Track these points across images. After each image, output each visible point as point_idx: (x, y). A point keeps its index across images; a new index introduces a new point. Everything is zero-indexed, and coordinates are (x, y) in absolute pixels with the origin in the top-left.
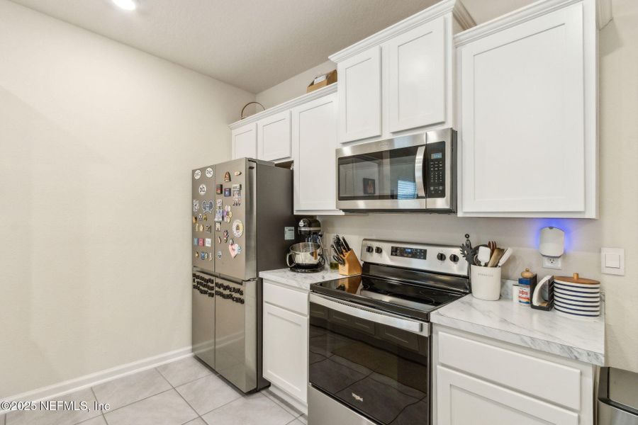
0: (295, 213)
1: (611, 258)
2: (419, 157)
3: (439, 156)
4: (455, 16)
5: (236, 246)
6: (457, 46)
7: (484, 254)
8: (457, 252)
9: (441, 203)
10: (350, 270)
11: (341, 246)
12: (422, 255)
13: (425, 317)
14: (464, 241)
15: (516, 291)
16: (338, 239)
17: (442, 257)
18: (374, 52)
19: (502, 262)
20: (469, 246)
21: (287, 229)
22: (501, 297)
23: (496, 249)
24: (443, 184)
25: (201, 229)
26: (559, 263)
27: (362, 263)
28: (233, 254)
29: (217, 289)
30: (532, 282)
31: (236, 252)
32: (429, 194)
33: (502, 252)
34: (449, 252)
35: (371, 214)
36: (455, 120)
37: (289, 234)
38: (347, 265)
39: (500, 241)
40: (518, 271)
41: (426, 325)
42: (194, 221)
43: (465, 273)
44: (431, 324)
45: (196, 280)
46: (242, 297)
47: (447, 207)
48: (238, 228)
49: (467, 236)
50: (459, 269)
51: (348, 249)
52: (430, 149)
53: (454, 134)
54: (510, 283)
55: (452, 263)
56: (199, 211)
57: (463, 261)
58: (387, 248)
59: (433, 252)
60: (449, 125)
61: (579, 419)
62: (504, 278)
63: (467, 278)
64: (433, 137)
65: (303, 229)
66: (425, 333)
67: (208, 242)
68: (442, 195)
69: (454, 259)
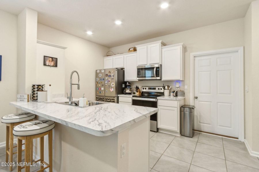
0: (125, 81)
1: (186, 87)
2: (155, 69)
3: (158, 69)
4: (161, 43)
5: (112, 89)
6: (162, 49)
7: (166, 87)
8: (162, 88)
9: (158, 78)
10: (139, 93)
11: (137, 88)
12: (155, 89)
13: (156, 98)
14: (163, 85)
15: (172, 94)
16: (136, 86)
17: (159, 89)
18: (146, 46)
19: (169, 89)
20: (164, 86)
21: (123, 85)
22: (169, 96)
23: (168, 87)
24: (159, 74)
25: (100, 85)
26: (178, 89)
27: (141, 92)
28: (111, 91)
29: (106, 100)
30: (174, 92)
31: (112, 90)
32: (157, 76)
33: (169, 87)
34: (160, 88)
35: (143, 81)
36: (161, 62)
37: (123, 86)
38: (138, 92)
39: (169, 85)
40: (172, 90)
41: (156, 99)
42: (97, 83)
43: (163, 92)
44: (157, 99)
45: (97, 99)
46: (114, 101)
47: (160, 79)
48: (113, 84)
49: (163, 84)
50: (162, 91)
51: (139, 89)
52: (157, 68)
53: (161, 65)
54: (171, 93)
55: (161, 90)
56: (99, 81)
57: (163, 89)
58: (147, 88)
59: (157, 88)
60: (160, 64)
61: (177, 109)
62: (170, 92)
63: (164, 93)
64: (157, 66)
65: (127, 84)
66: (156, 101)
67: (102, 89)
68: (159, 77)
69: (161, 89)
